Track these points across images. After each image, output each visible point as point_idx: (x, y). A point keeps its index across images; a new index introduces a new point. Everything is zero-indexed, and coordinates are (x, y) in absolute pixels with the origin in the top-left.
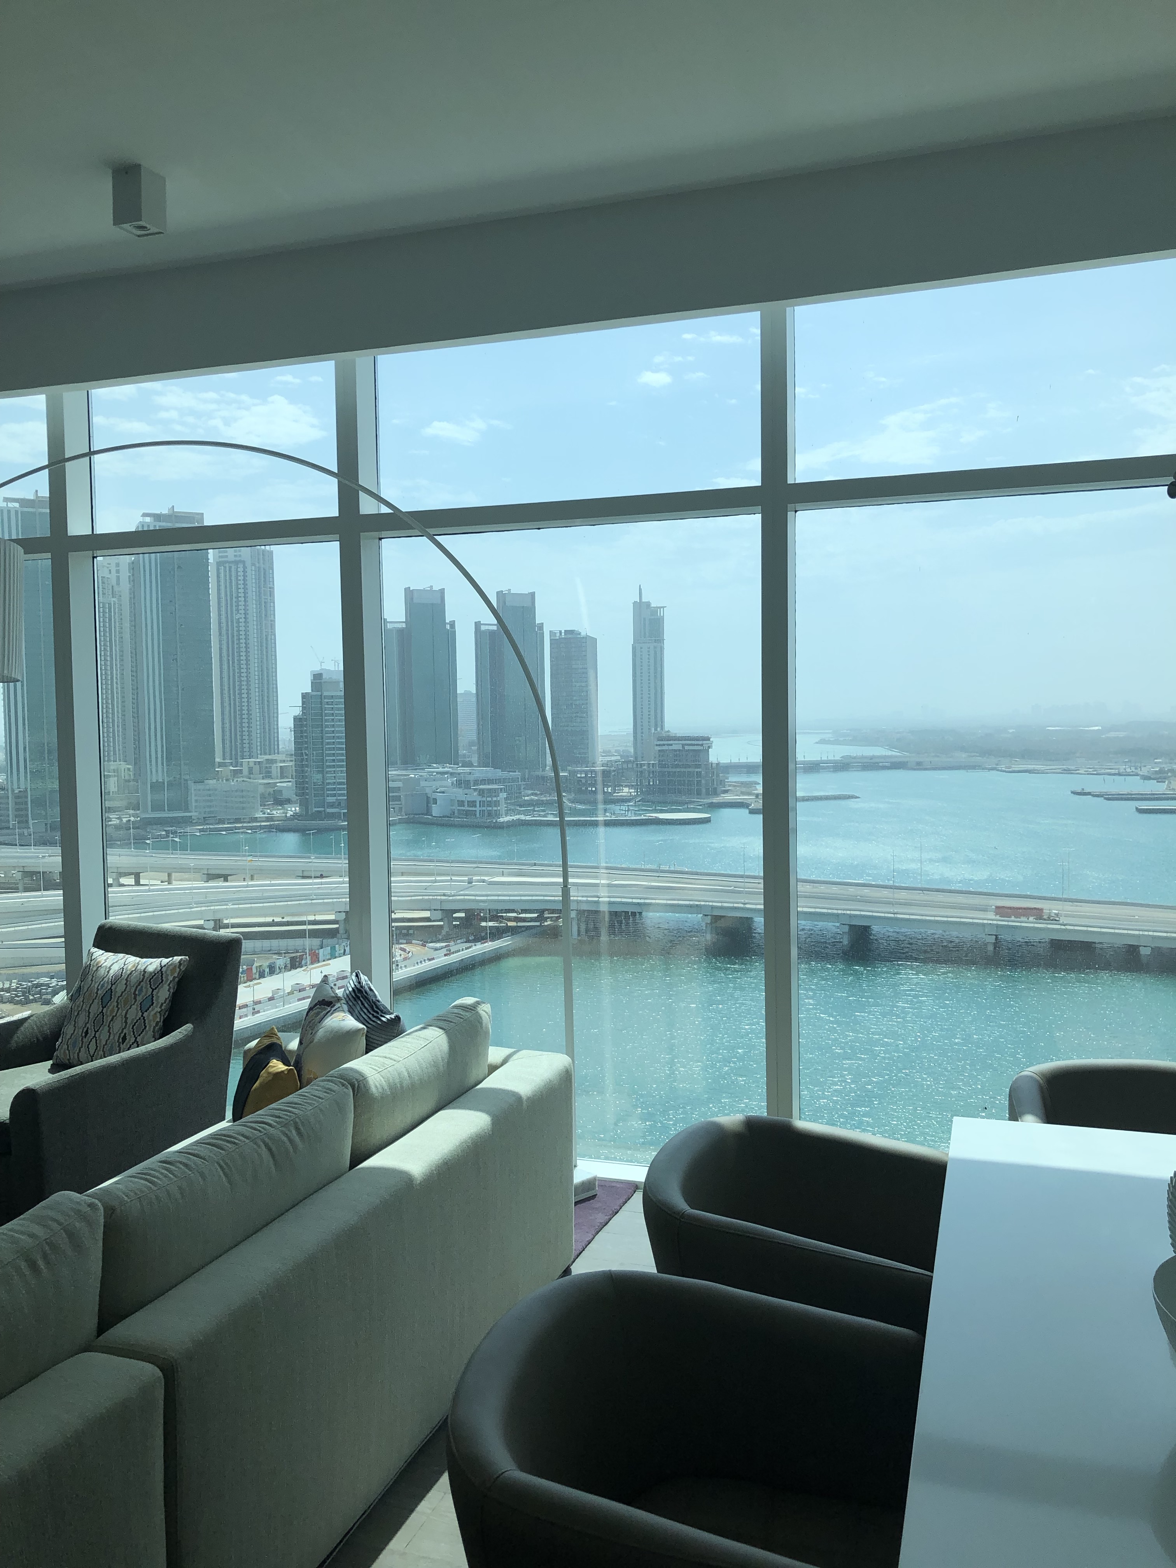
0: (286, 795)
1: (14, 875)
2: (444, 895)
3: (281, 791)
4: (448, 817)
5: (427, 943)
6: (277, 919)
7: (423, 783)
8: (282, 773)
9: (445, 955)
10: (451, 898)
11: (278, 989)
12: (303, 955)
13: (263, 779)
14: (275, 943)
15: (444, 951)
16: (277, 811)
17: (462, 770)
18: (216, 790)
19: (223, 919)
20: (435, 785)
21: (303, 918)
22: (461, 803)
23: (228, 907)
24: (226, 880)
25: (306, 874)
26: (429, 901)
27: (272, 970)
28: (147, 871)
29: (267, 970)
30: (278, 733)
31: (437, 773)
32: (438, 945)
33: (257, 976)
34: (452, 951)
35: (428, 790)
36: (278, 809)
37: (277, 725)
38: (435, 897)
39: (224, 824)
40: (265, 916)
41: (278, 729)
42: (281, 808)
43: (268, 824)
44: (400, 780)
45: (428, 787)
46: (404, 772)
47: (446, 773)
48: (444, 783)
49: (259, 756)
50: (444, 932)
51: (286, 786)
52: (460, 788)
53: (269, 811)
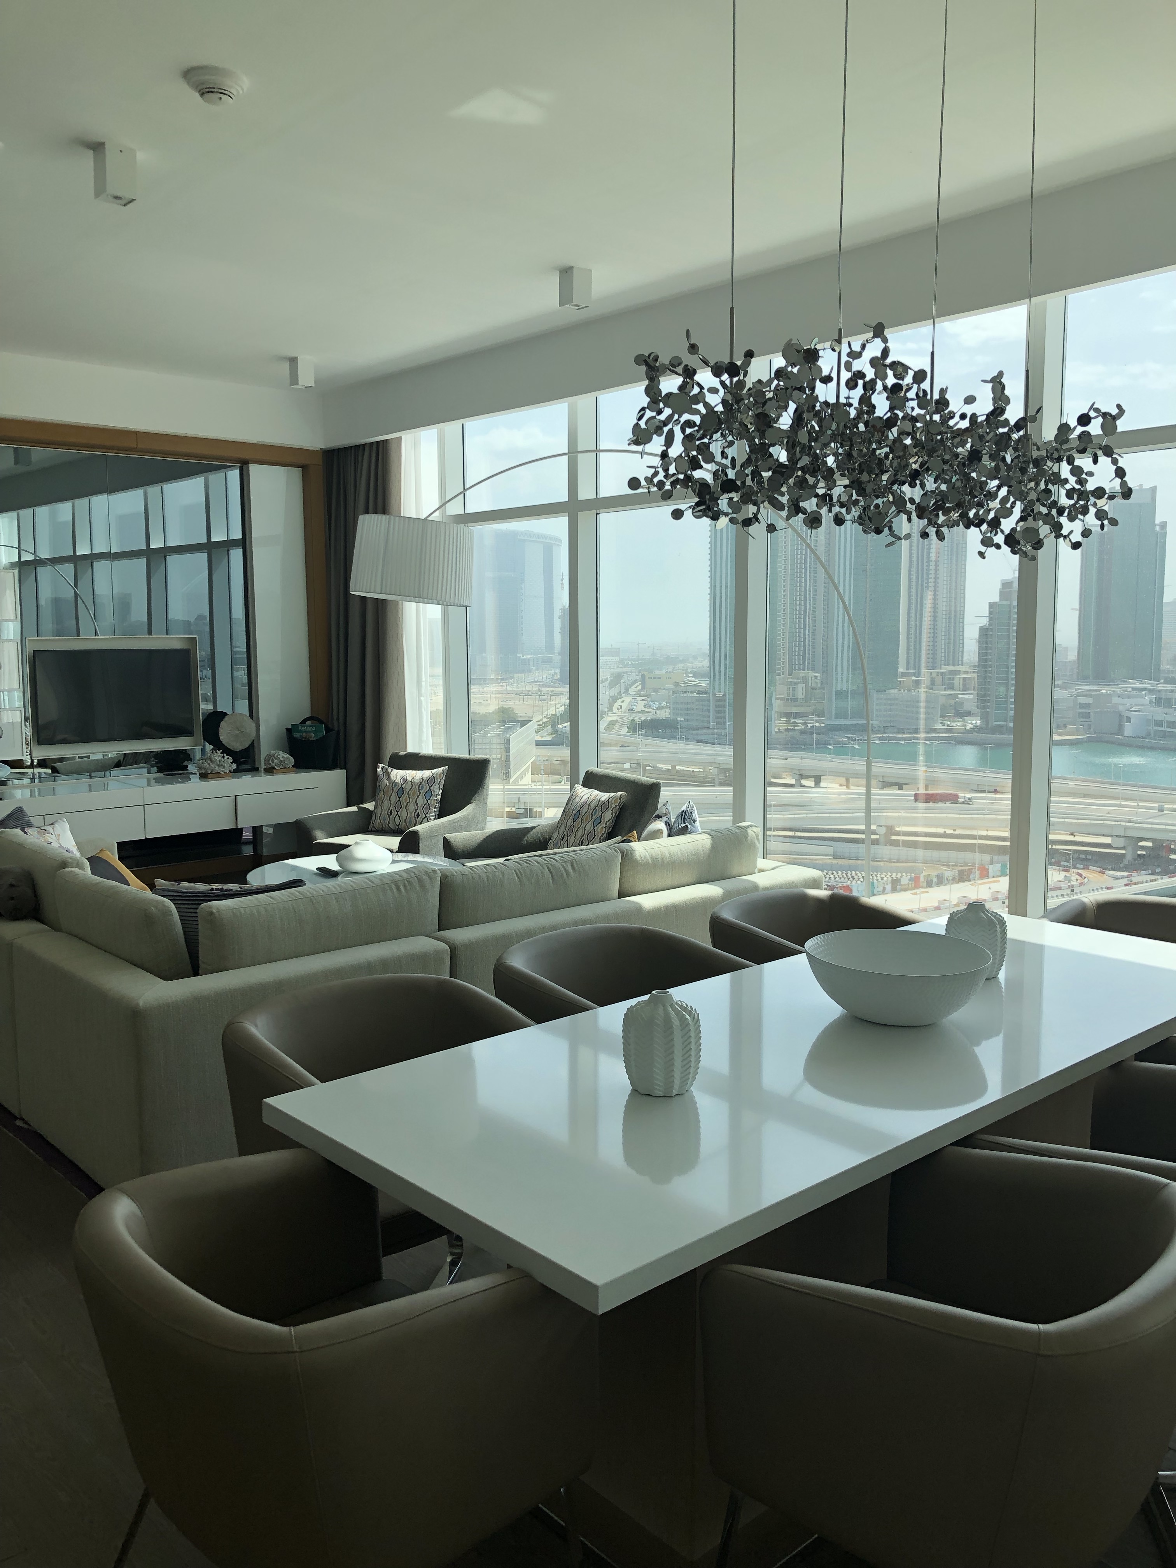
0: (967, 707)
1: (711, 771)
2: (1130, 821)
3: (962, 703)
4: (1143, 737)
5: (1106, 869)
6: (949, 831)
7: (1116, 700)
8: (964, 685)
9: (1126, 885)
10: (1137, 825)
11: (945, 900)
12: (972, 869)
13: (945, 690)
14: (944, 854)
15: (1125, 881)
16: (956, 723)
17: (1163, 687)
18: (897, 699)
19: (894, 827)
20: (1128, 702)
21: (974, 833)
22: (1159, 723)
23: (900, 814)
24: (901, 789)
25: (981, 788)
26: (1111, 826)
27: (940, 881)
28: (826, 775)
29: (935, 880)
30: (963, 644)
31: (1133, 689)
32: (1119, 874)
33: (925, 884)
34: (1133, 882)
35: (1121, 708)
36: (959, 721)
37: (963, 635)
38: (1119, 823)
39: (904, 733)
40: (937, 826)
41: (963, 640)
42: (961, 720)
43: (947, 735)
44: (1091, 696)
45: (1123, 704)
46: (1096, 688)
47: (1144, 689)
48: (1140, 701)
49: (942, 667)
50: (1126, 862)
51: (968, 698)
52: (1159, 706)
53: (949, 723)
